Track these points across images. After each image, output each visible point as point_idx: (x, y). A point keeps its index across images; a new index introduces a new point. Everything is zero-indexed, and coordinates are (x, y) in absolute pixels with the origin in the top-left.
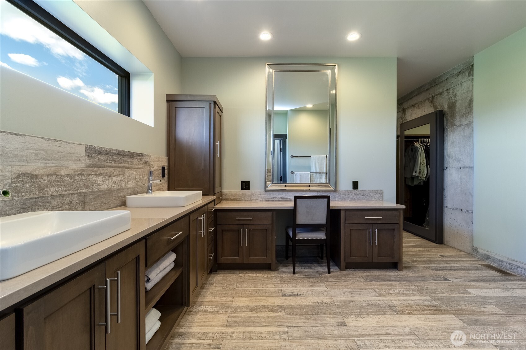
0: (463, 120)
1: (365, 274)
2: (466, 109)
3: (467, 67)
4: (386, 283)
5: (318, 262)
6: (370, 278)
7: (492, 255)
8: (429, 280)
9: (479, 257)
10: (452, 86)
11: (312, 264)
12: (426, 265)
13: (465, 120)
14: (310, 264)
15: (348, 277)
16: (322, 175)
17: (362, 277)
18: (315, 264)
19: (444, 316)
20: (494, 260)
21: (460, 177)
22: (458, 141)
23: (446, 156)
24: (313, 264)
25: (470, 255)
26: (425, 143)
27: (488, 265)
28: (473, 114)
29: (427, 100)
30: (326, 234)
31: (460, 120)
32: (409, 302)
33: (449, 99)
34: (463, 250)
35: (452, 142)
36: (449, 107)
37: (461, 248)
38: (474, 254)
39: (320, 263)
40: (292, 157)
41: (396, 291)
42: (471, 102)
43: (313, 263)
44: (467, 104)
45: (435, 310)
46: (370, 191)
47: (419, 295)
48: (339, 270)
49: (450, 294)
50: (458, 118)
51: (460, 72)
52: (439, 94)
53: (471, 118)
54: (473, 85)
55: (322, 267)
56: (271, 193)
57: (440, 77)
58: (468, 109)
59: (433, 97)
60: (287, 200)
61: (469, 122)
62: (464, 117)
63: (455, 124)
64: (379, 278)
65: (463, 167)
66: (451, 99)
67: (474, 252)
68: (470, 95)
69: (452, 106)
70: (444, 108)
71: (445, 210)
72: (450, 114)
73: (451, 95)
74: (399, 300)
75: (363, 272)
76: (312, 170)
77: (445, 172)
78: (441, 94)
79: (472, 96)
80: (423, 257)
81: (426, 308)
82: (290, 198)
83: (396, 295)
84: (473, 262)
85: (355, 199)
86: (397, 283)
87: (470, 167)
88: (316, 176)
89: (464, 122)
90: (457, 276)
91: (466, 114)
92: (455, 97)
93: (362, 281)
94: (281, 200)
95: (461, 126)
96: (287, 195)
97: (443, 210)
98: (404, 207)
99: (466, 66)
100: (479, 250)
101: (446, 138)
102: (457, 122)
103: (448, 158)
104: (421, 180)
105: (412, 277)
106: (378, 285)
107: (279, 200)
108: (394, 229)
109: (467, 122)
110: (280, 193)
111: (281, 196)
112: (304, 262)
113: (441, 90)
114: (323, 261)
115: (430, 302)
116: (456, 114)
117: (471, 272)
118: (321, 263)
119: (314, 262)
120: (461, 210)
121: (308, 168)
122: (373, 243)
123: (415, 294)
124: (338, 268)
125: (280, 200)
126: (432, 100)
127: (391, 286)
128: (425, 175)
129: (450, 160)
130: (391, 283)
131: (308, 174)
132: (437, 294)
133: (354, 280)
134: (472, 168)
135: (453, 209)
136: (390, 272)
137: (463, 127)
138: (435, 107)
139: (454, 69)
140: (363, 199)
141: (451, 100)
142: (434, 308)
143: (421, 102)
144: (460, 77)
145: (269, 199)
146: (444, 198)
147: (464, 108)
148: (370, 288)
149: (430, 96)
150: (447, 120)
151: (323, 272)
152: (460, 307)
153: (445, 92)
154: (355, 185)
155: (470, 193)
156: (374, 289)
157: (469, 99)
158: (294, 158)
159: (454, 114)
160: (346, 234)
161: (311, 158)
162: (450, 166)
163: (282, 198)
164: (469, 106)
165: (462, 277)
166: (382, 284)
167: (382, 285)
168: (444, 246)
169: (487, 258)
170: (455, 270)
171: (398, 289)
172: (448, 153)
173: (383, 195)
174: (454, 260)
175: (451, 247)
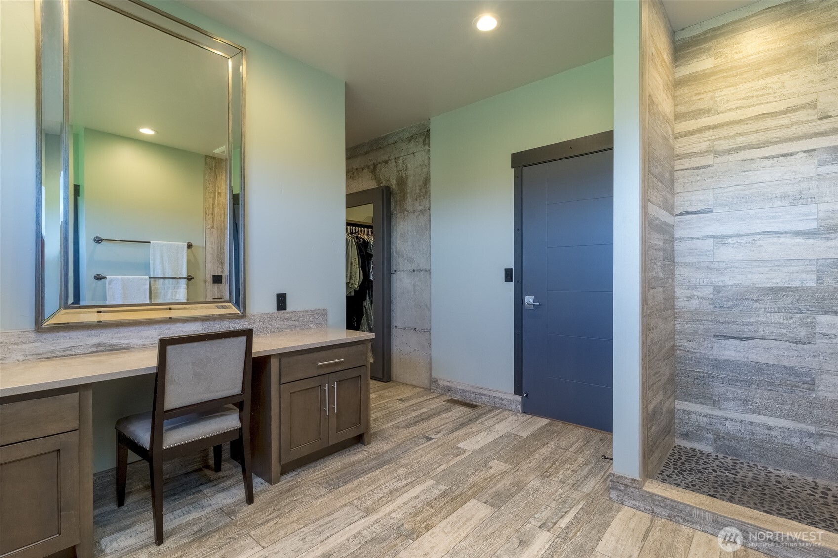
0: (417, 204)
1: (319, 476)
2: (420, 189)
3: (421, 131)
4: (362, 479)
5: (211, 481)
6: (331, 480)
7: (454, 386)
8: (412, 448)
9: (439, 390)
10: (402, 154)
11: (197, 492)
12: (393, 423)
13: (420, 205)
14: (194, 494)
15: (292, 496)
16: (178, 283)
17: (317, 483)
18: (205, 491)
19: (467, 506)
20: (456, 391)
21: (413, 283)
22: (410, 234)
23: (394, 253)
24: (201, 491)
25: (428, 390)
26: (354, 233)
27: (452, 399)
28: (430, 197)
29: (366, 168)
30: (239, 415)
31: (413, 205)
32: (413, 503)
33: (398, 171)
34: (418, 385)
35: (403, 234)
36: (397, 183)
37: (415, 383)
38: (433, 388)
39: (215, 483)
40: (98, 241)
41: (386, 491)
42: (427, 181)
43: (201, 488)
44: (421, 183)
45: (453, 500)
46: (306, 311)
47: (418, 483)
48: (267, 484)
49: (448, 463)
50: (410, 201)
51: (412, 137)
52: (383, 162)
53: (427, 203)
54: (429, 158)
55: (227, 493)
56: (62, 334)
57: (384, 138)
58: (423, 190)
59: (375, 166)
60: (117, 350)
61: (425, 207)
62: (418, 200)
63: (406, 209)
64: (346, 474)
65: (417, 270)
66: (400, 172)
67: (432, 386)
68: (425, 170)
69: (402, 182)
70: (391, 184)
71: (394, 331)
72: (399, 194)
73: (400, 167)
74: (399, 507)
75: (314, 471)
76: (154, 271)
77: (394, 276)
78: (386, 162)
79: (429, 173)
80: (383, 410)
81: (438, 503)
82: (126, 342)
83: (389, 499)
84: (437, 400)
85: (281, 329)
86: (377, 472)
87: (426, 270)
88: (164, 284)
89: (418, 208)
90: (436, 428)
91: (420, 196)
92: (406, 170)
93: (323, 493)
94: (98, 351)
95: (414, 213)
96: (118, 335)
97: (391, 332)
98: (372, 335)
99: (419, 131)
100: (439, 382)
101: (393, 228)
102: (409, 205)
103: (397, 257)
104: (351, 288)
105: (388, 450)
106: (353, 490)
107: (91, 352)
108: (359, 377)
109: (422, 207)
110: (94, 332)
111: (96, 340)
112: (175, 494)
113: (386, 157)
114: (220, 474)
115: (436, 489)
116: (408, 195)
117: (444, 416)
118: (221, 482)
119: (202, 484)
120: (415, 330)
121: (145, 267)
122: (331, 409)
123: (411, 483)
124: (263, 481)
125: (94, 352)
126: (374, 170)
127: (372, 482)
128: (358, 281)
129: (400, 260)
130: (368, 476)
131: (145, 279)
132: (435, 468)
133: (308, 498)
134: (429, 271)
135: (405, 329)
136: (355, 454)
137: (416, 214)
138: (379, 182)
139: (404, 131)
140: (295, 327)
141: (400, 174)
142: (448, 499)
143: (357, 169)
144: (412, 144)
145: (53, 352)
146: (392, 315)
147: (418, 188)
148: (343, 502)
149: (371, 163)
150: (396, 202)
151: (235, 504)
152: (471, 481)
153: (392, 161)
154: (282, 302)
155: (426, 306)
156: (350, 504)
157: (424, 177)
158: (103, 242)
159: (404, 195)
160: (282, 405)
161: (151, 247)
162: (399, 268)
163: (99, 345)
164: (424, 186)
165: (441, 428)
166: (357, 486)
167: (359, 486)
168: (394, 384)
169: (449, 390)
170: (428, 418)
171: (384, 484)
172: (398, 249)
173: (327, 317)
174: (418, 403)
175: (403, 383)
